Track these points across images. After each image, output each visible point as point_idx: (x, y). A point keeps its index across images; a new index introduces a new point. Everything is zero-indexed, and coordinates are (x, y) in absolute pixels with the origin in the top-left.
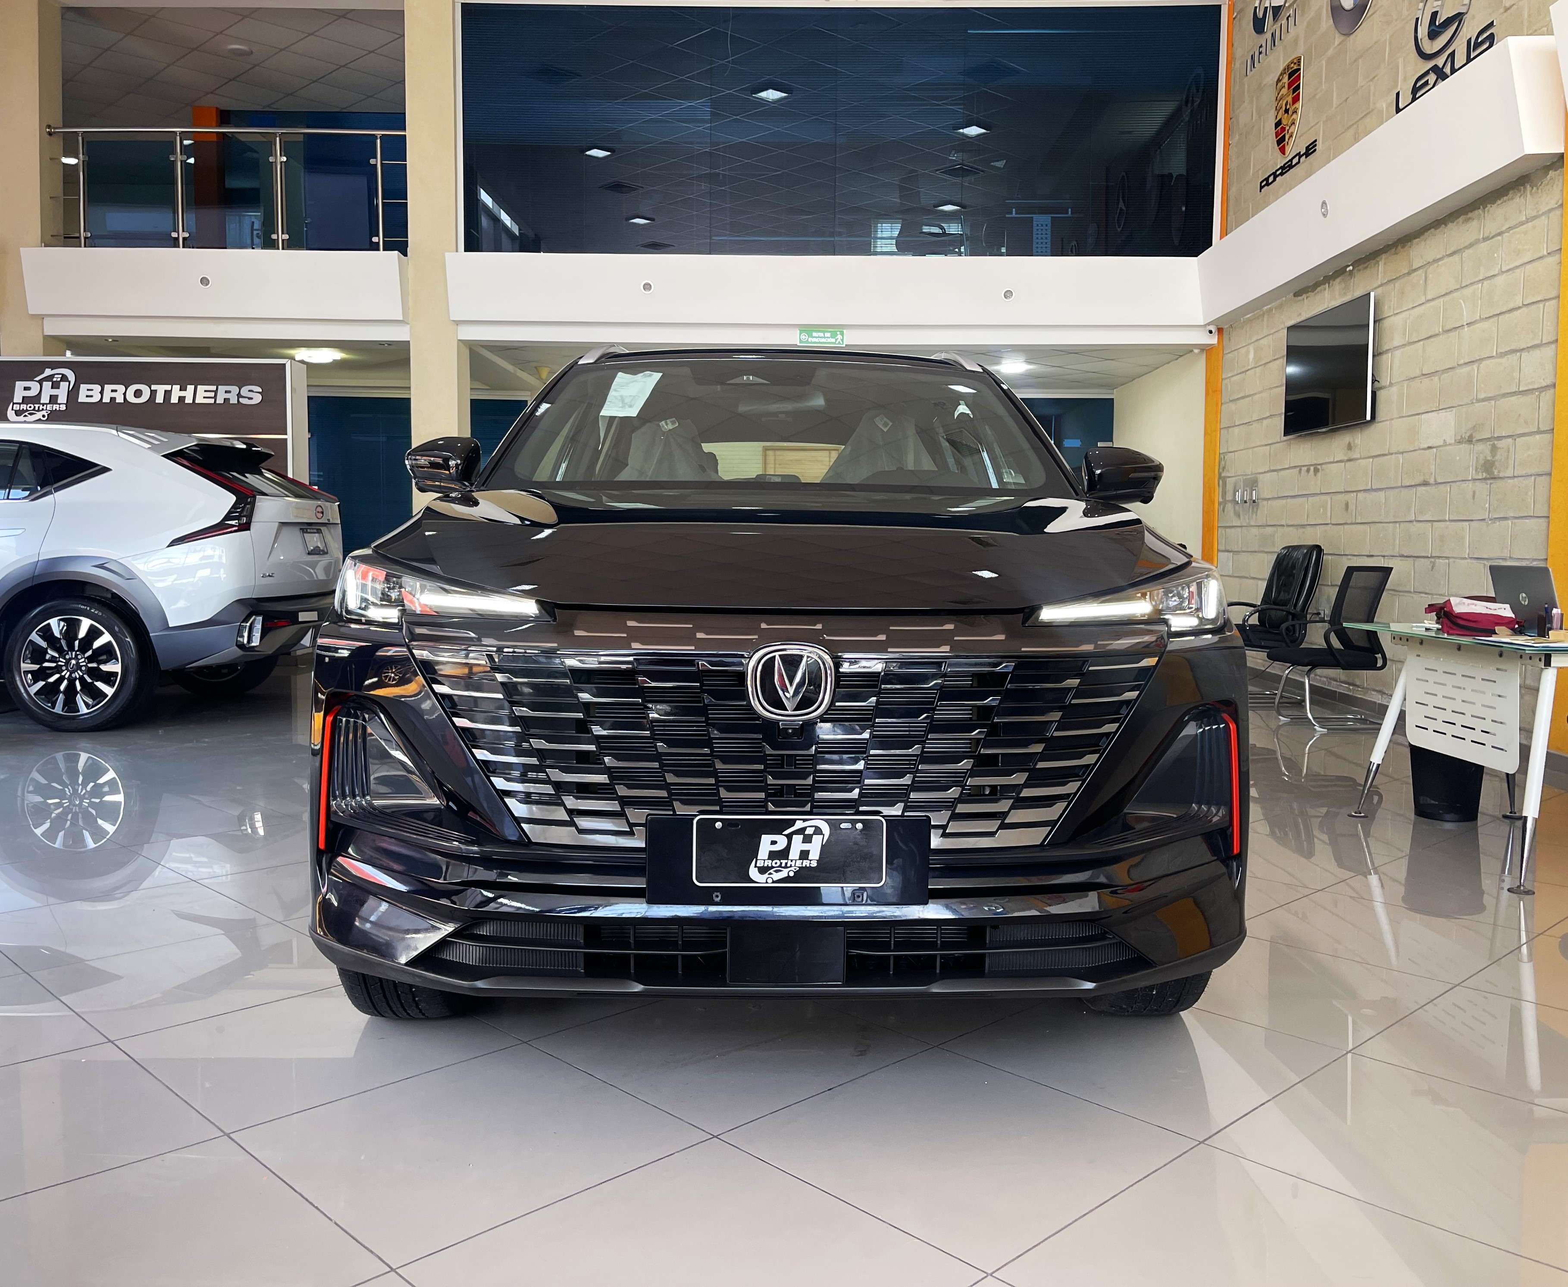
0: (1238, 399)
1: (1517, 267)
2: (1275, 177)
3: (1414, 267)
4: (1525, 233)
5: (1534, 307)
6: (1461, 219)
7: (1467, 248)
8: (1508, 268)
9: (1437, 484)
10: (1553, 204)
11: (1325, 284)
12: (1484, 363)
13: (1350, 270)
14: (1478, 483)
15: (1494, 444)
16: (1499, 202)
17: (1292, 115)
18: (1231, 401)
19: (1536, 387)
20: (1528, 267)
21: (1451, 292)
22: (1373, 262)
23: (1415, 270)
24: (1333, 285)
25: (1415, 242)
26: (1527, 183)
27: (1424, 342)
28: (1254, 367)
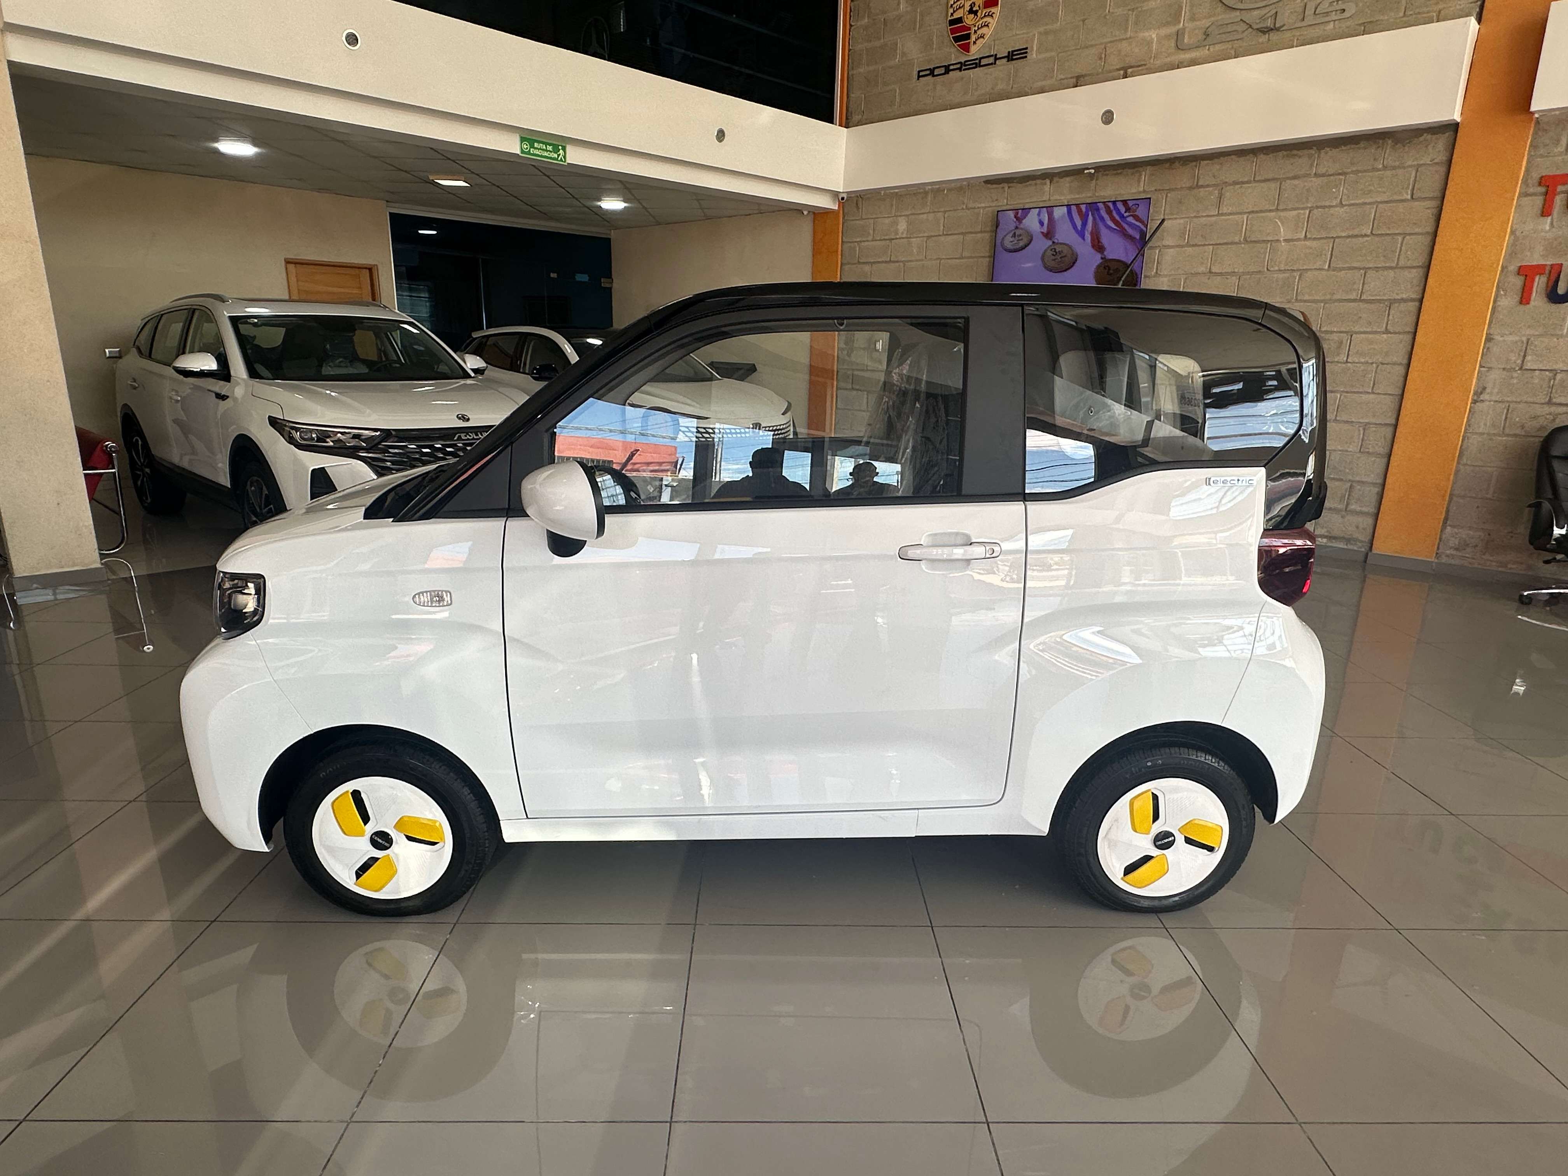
0: (879, 262)
1: (1365, 204)
2: (948, 70)
3: (1200, 184)
4: (1381, 179)
5: (1388, 238)
6: (1280, 154)
7: (1289, 178)
8: (1352, 202)
10: (1427, 160)
12: (1309, 272)
13: (1090, 173)
16: (1343, 148)
17: (982, 18)
18: (859, 262)
19: (1385, 298)
20: (1380, 205)
21: (1261, 211)
22: (1130, 171)
23: (1202, 186)
24: (1057, 182)
25: (1204, 163)
26: (1389, 138)
27: (1215, 247)
28: (910, 238)
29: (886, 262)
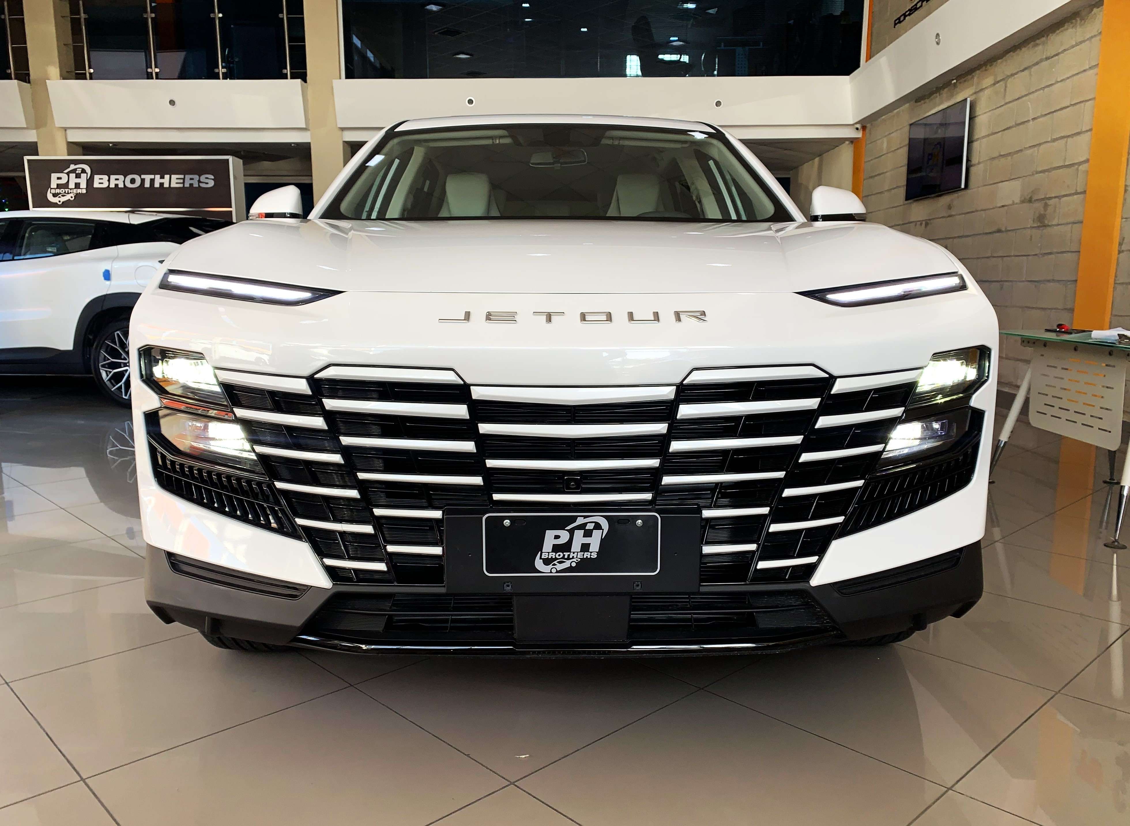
0: (876, 176)
1: (1068, 78)
2: (905, 15)
3: (998, 80)
4: (1074, 54)
5: (1079, 106)
6: (1031, 45)
7: (1034, 65)
8: (1062, 78)
9: (1007, 231)
10: (1094, 32)
11: (936, 93)
12: (1042, 146)
13: (954, 83)
14: (1034, 230)
15: (1046, 202)
16: (1058, 31)
19: (1076, 162)
21: (1023, 97)
22: (970, 77)
23: (998, 82)
24: (942, 94)
25: (999, 61)
26: (1078, 17)
27: (1003, 132)
28: (887, 153)
29: (879, 175)
